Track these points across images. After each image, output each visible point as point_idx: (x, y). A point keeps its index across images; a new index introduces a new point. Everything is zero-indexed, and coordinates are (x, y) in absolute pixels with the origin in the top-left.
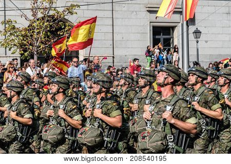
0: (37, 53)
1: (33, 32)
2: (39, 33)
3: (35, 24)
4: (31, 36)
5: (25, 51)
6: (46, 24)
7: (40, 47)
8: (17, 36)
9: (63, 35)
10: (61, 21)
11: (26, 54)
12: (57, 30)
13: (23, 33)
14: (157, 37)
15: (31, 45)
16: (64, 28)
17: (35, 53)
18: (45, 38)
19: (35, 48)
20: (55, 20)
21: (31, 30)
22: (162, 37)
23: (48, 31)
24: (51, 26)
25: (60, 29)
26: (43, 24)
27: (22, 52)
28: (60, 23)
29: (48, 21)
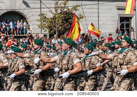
0: (58, 31)
1: (55, 20)
2: (58, 21)
3: (56, 16)
4: (55, 22)
5: (51, 30)
6: (62, 16)
7: (59, 28)
8: (47, 22)
9: (71, 21)
10: (70, 14)
11: (52, 32)
12: (68, 19)
13: (50, 20)
14: (122, 23)
15: (54, 27)
16: (72, 18)
17: (57, 31)
18: (62, 23)
19: (56, 29)
20: (67, 13)
21: (54, 19)
22: (125, 23)
23: (64, 19)
24: (65, 17)
25: (70, 18)
26: (61, 15)
27: (50, 31)
28: (70, 15)
29: (63, 14)
